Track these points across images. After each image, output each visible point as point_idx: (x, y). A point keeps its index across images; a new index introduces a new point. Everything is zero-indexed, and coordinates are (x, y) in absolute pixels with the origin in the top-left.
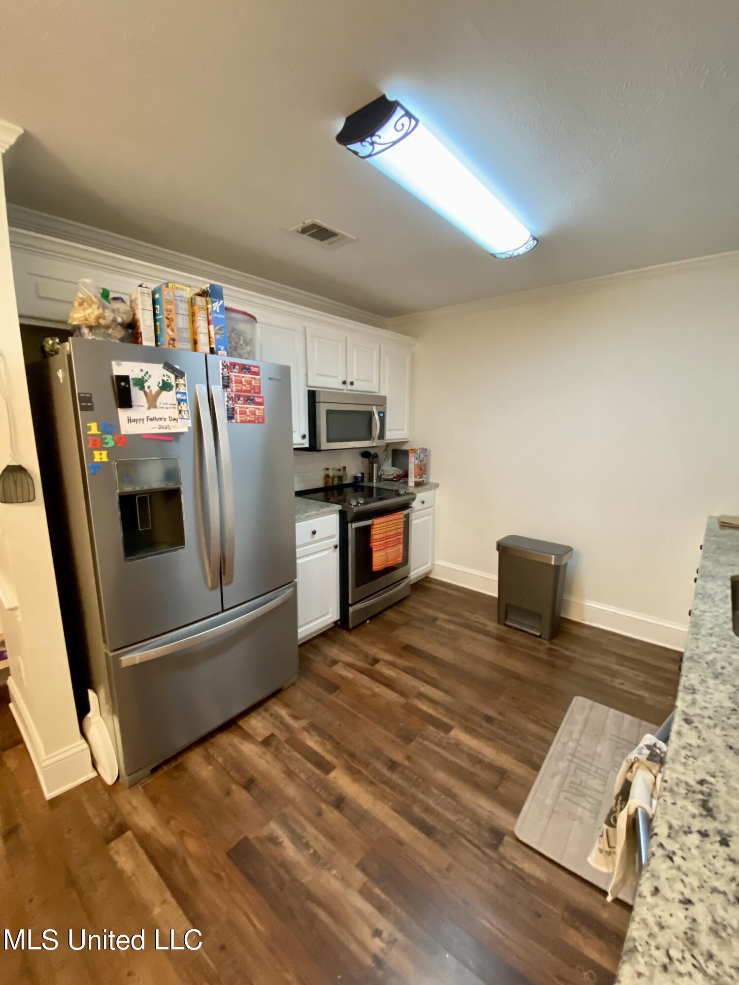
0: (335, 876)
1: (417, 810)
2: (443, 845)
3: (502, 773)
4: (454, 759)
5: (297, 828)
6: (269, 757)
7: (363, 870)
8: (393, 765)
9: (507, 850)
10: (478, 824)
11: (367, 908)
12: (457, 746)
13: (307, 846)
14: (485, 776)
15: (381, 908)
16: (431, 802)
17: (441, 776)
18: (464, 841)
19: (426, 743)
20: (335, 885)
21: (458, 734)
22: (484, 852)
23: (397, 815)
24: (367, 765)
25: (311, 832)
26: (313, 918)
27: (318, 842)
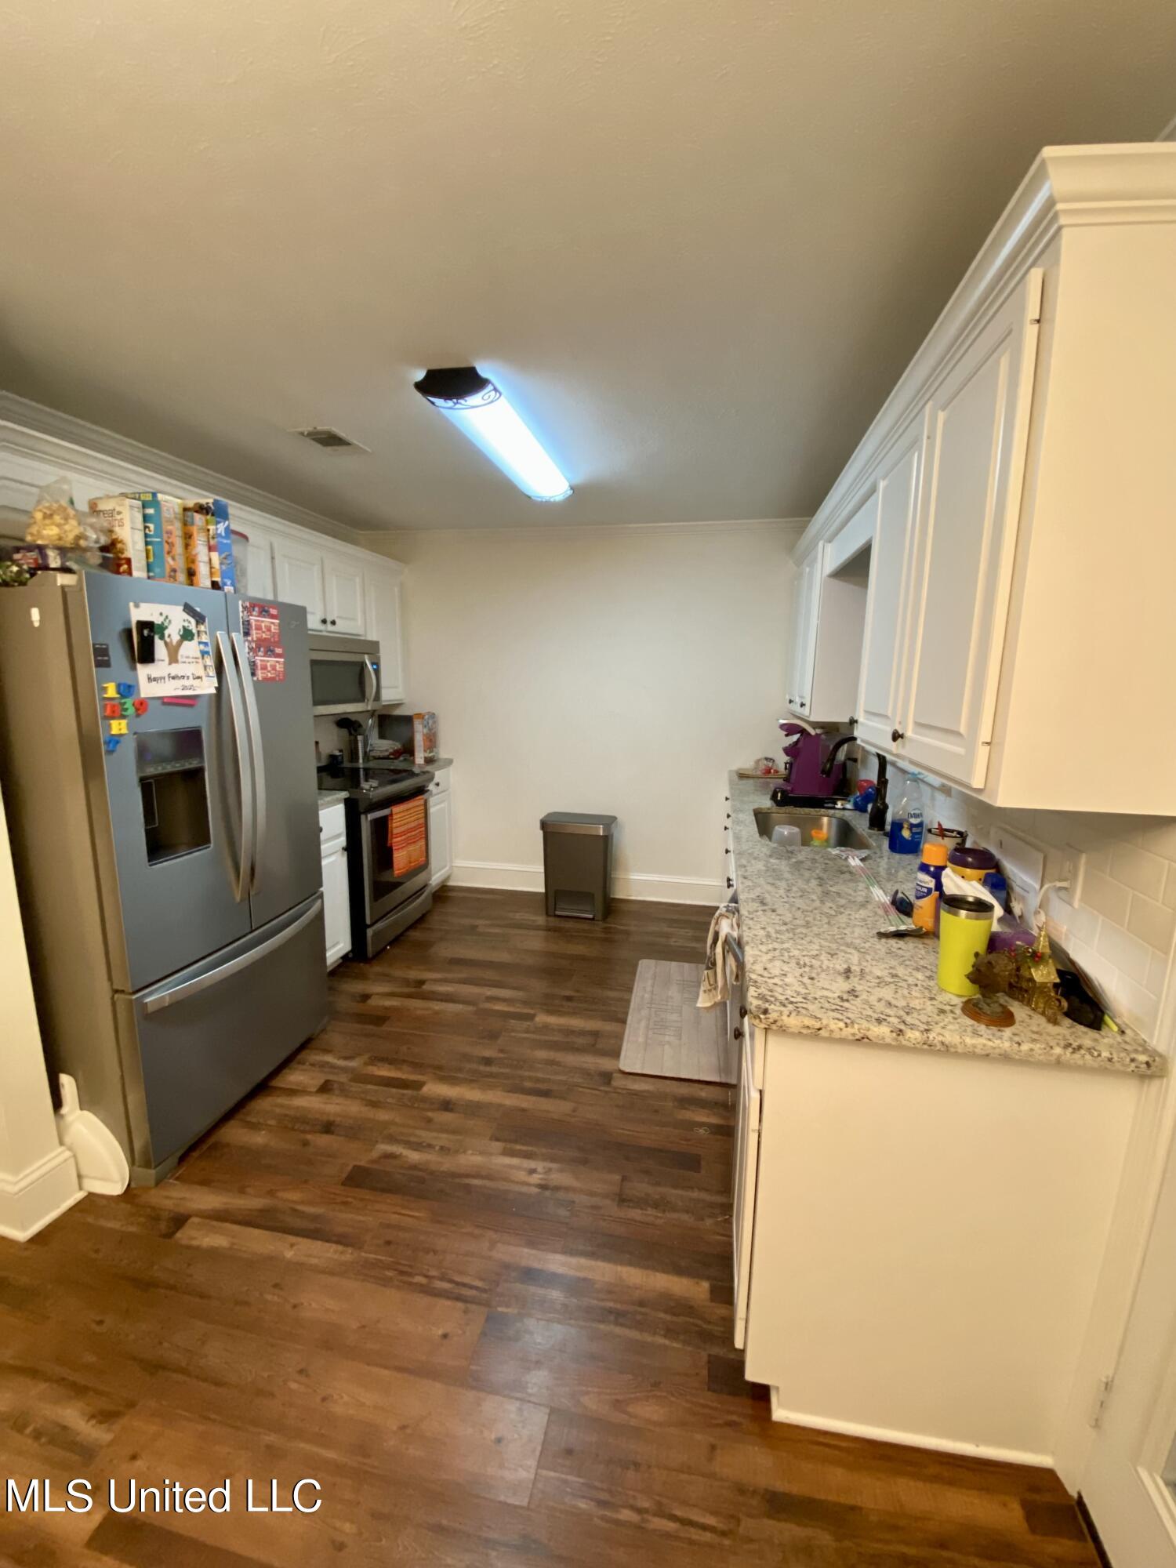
0: (472, 1154)
1: (528, 1084)
2: (564, 1099)
3: (596, 1034)
4: (547, 1038)
5: (412, 1139)
6: (340, 1100)
7: (497, 1140)
8: (488, 1061)
9: (619, 1082)
10: (589, 1074)
11: (515, 1161)
12: (546, 1028)
13: (430, 1146)
14: (580, 1041)
15: (527, 1156)
16: (540, 1075)
17: (542, 1054)
18: (581, 1089)
19: (513, 1034)
20: (478, 1159)
21: (542, 1018)
22: (599, 1090)
23: (511, 1094)
24: (460, 1070)
25: (425, 1135)
26: (468, 1188)
27: (444, 1139)
